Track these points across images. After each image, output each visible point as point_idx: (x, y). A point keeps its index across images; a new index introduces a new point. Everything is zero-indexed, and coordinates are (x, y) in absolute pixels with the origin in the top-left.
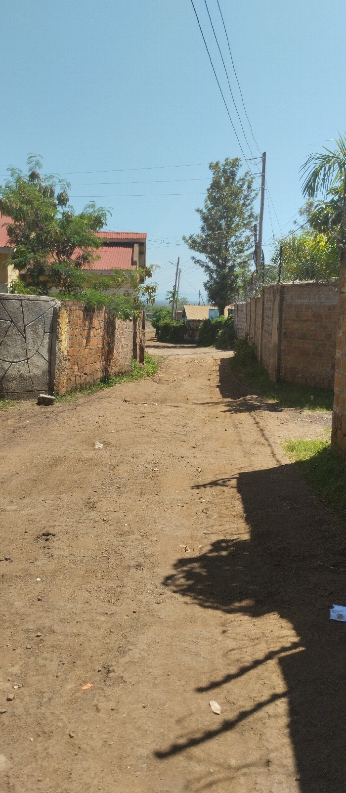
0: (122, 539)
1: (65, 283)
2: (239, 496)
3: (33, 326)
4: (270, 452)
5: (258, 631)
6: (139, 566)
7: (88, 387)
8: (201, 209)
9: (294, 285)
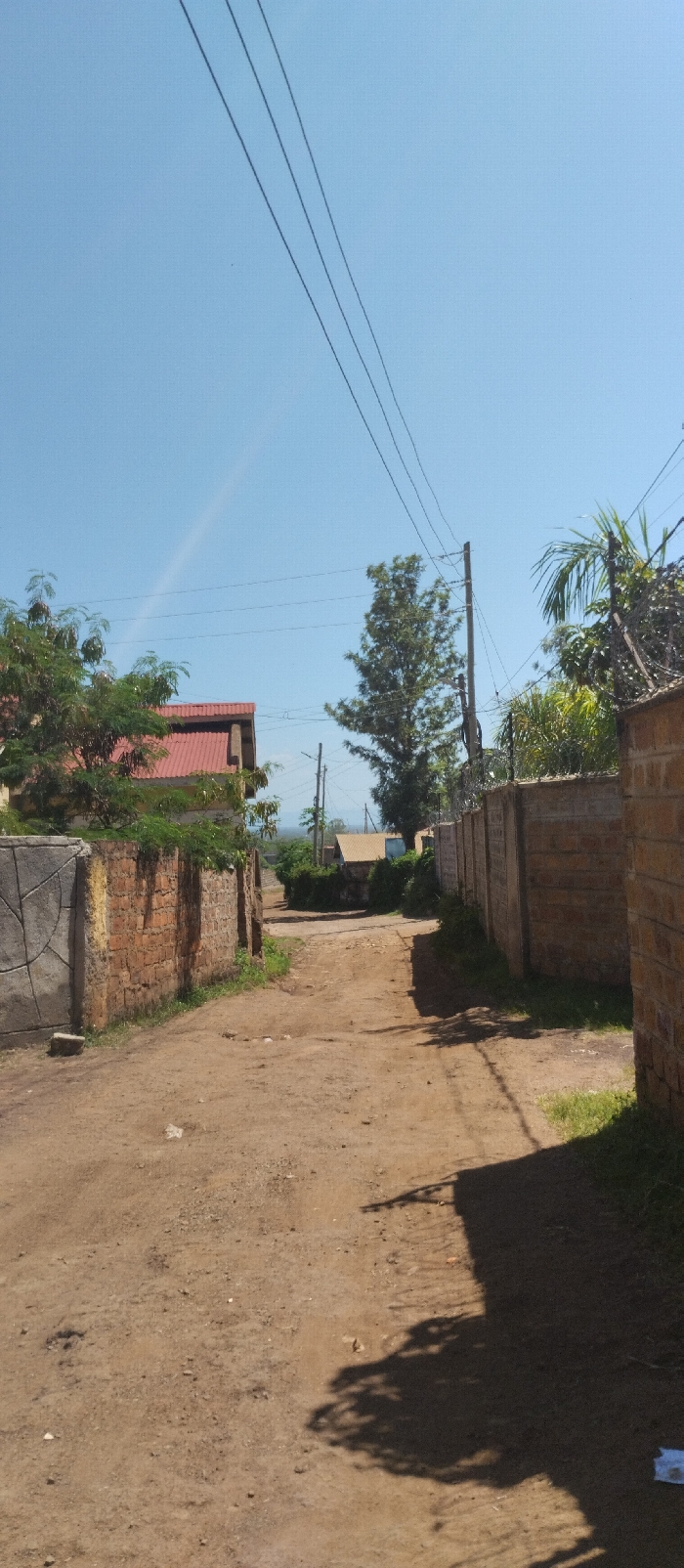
0: (224, 1332)
1: (100, 807)
2: (458, 1220)
3: (38, 895)
4: (518, 1122)
5: (508, 1519)
6: (258, 1390)
7: (150, 1012)
8: (354, 653)
9: (541, 785)
